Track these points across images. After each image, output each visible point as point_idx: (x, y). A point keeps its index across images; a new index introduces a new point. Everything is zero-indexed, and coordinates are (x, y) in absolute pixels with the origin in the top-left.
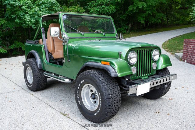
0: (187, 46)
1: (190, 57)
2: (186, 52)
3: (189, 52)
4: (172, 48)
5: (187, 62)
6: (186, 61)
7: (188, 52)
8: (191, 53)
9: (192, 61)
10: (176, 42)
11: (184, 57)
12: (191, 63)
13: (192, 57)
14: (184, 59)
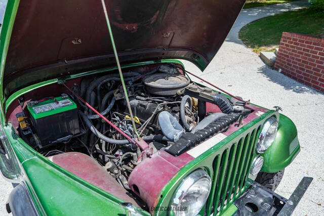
0: (287, 45)
1: (291, 65)
2: (283, 55)
3: (290, 56)
4: (255, 39)
5: (282, 72)
6: (280, 70)
7: (287, 56)
8: (293, 58)
9: (292, 73)
10: (260, 29)
11: (278, 63)
12: (289, 76)
13: (294, 66)
14: (277, 66)
